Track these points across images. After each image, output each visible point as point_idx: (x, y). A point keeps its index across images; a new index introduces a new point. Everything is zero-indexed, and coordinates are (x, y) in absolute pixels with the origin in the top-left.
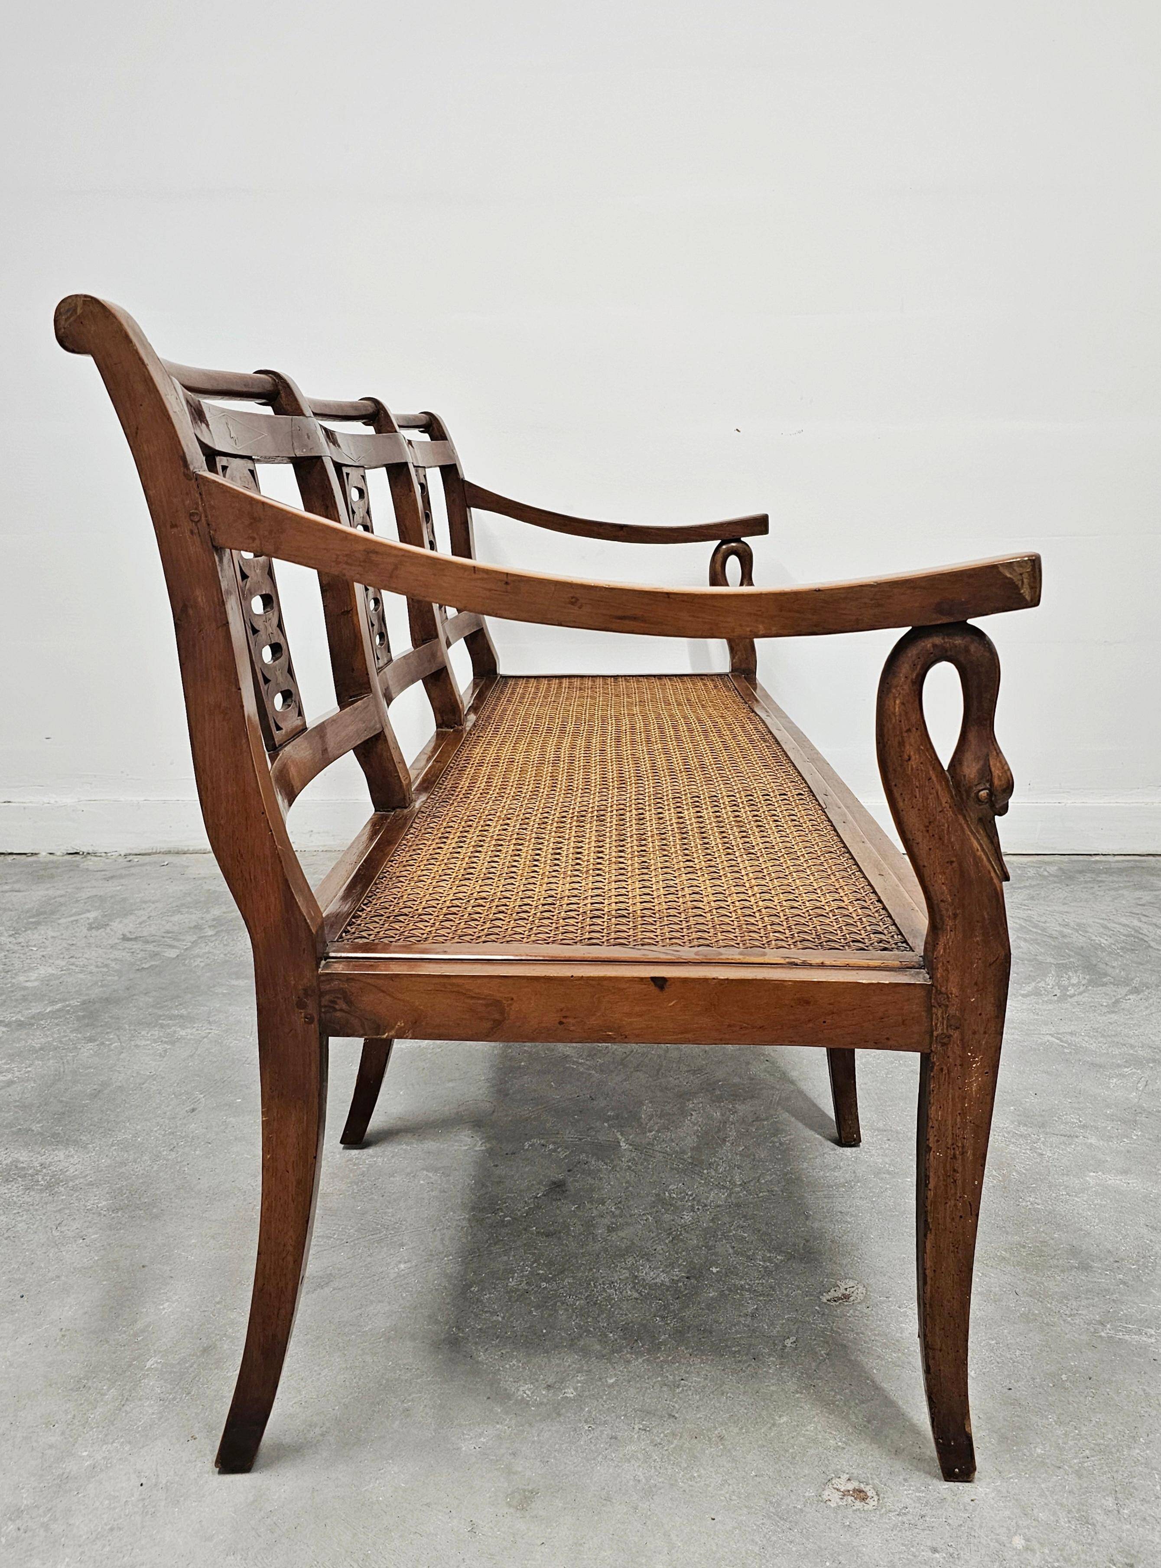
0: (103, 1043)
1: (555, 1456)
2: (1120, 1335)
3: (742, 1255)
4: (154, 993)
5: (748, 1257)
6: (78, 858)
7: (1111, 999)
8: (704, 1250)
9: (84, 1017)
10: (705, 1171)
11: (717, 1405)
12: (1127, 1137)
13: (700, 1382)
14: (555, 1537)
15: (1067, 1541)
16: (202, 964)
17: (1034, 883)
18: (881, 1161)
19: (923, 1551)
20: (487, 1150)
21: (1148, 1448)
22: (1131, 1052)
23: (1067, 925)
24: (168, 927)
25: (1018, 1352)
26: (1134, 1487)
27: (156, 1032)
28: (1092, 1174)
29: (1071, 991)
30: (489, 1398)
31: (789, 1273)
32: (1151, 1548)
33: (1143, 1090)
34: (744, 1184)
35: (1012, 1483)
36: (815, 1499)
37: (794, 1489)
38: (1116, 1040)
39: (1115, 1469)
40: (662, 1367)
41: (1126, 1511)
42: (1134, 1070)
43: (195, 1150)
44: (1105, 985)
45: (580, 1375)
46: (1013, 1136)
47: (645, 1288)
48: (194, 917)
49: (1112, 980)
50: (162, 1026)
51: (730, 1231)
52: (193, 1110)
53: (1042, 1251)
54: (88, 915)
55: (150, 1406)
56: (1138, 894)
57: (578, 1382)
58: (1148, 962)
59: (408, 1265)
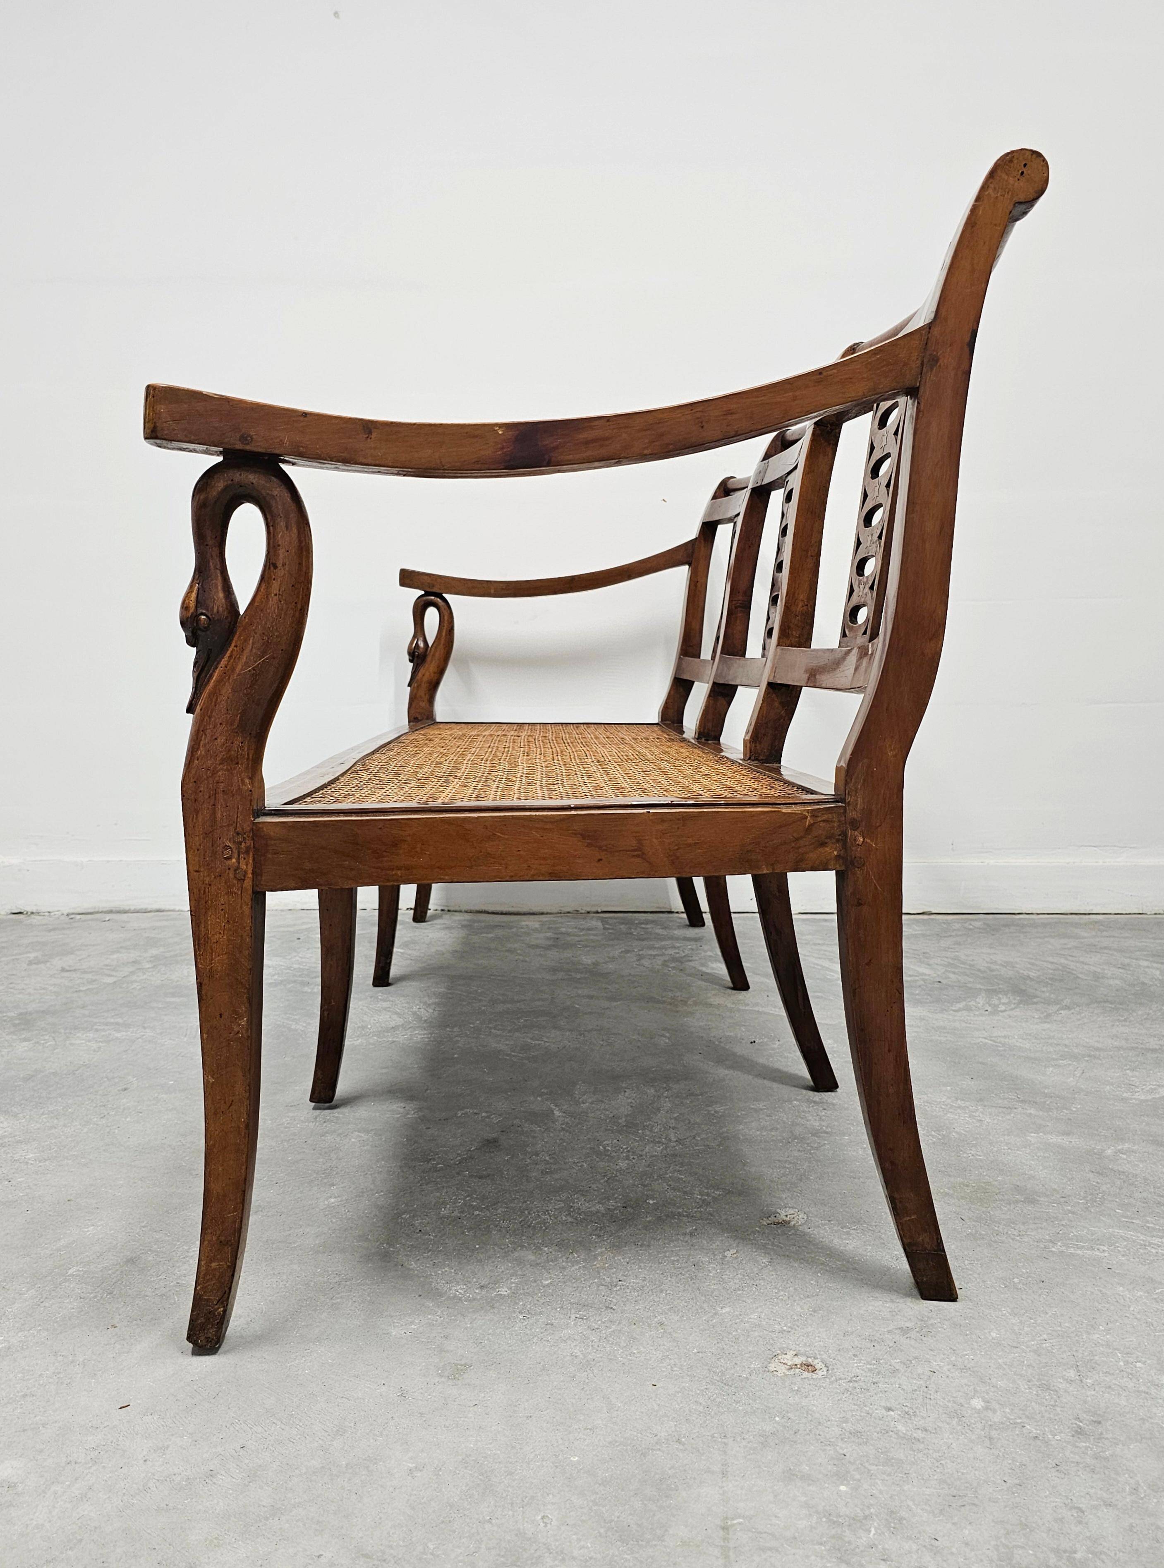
0: (38, 1042)
1: (488, 1339)
2: (1072, 1251)
3: (679, 1191)
4: (90, 1007)
5: (685, 1193)
6: (21, 916)
7: (1042, 1013)
8: (640, 1188)
9: (19, 1024)
10: (640, 1132)
11: (657, 1299)
12: (1066, 1109)
13: (638, 1283)
14: (487, 1400)
15: (1028, 1403)
16: (138, 987)
17: (960, 933)
18: (818, 1124)
19: (876, 1409)
20: (419, 1118)
21: (1107, 1334)
22: (1066, 1050)
23: (995, 962)
24: (108, 962)
25: (966, 1262)
26: (1096, 1363)
27: (91, 1035)
28: (1033, 1135)
29: (1002, 1008)
30: (420, 1296)
31: (728, 1204)
32: (1118, 1409)
33: (1080, 1077)
34: (679, 1141)
35: (968, 1359)
36: (761, 1370)
37: (738, 1363)
38: (1050, 1041)
39: (1074, 1349)
40: (599, 1273)
41: (1088, 1381)
42: (1070, 1062)
43: (126, 1118)
44: (1036, 1003)
45: (514, 1278)
46: (951, 1108)
47: (580, 1214)
48: (133, 955)
49: (1043, 1001)
50: (97, 1030)
51: (666, 1174)
52: (125, 1089)
53: (986, 1189)
54: (29, 955)
55: (70, 1303)
56: (1063, 941)
57: (512, 1283)
58: (1076, 988)
59: (339, 1199)
